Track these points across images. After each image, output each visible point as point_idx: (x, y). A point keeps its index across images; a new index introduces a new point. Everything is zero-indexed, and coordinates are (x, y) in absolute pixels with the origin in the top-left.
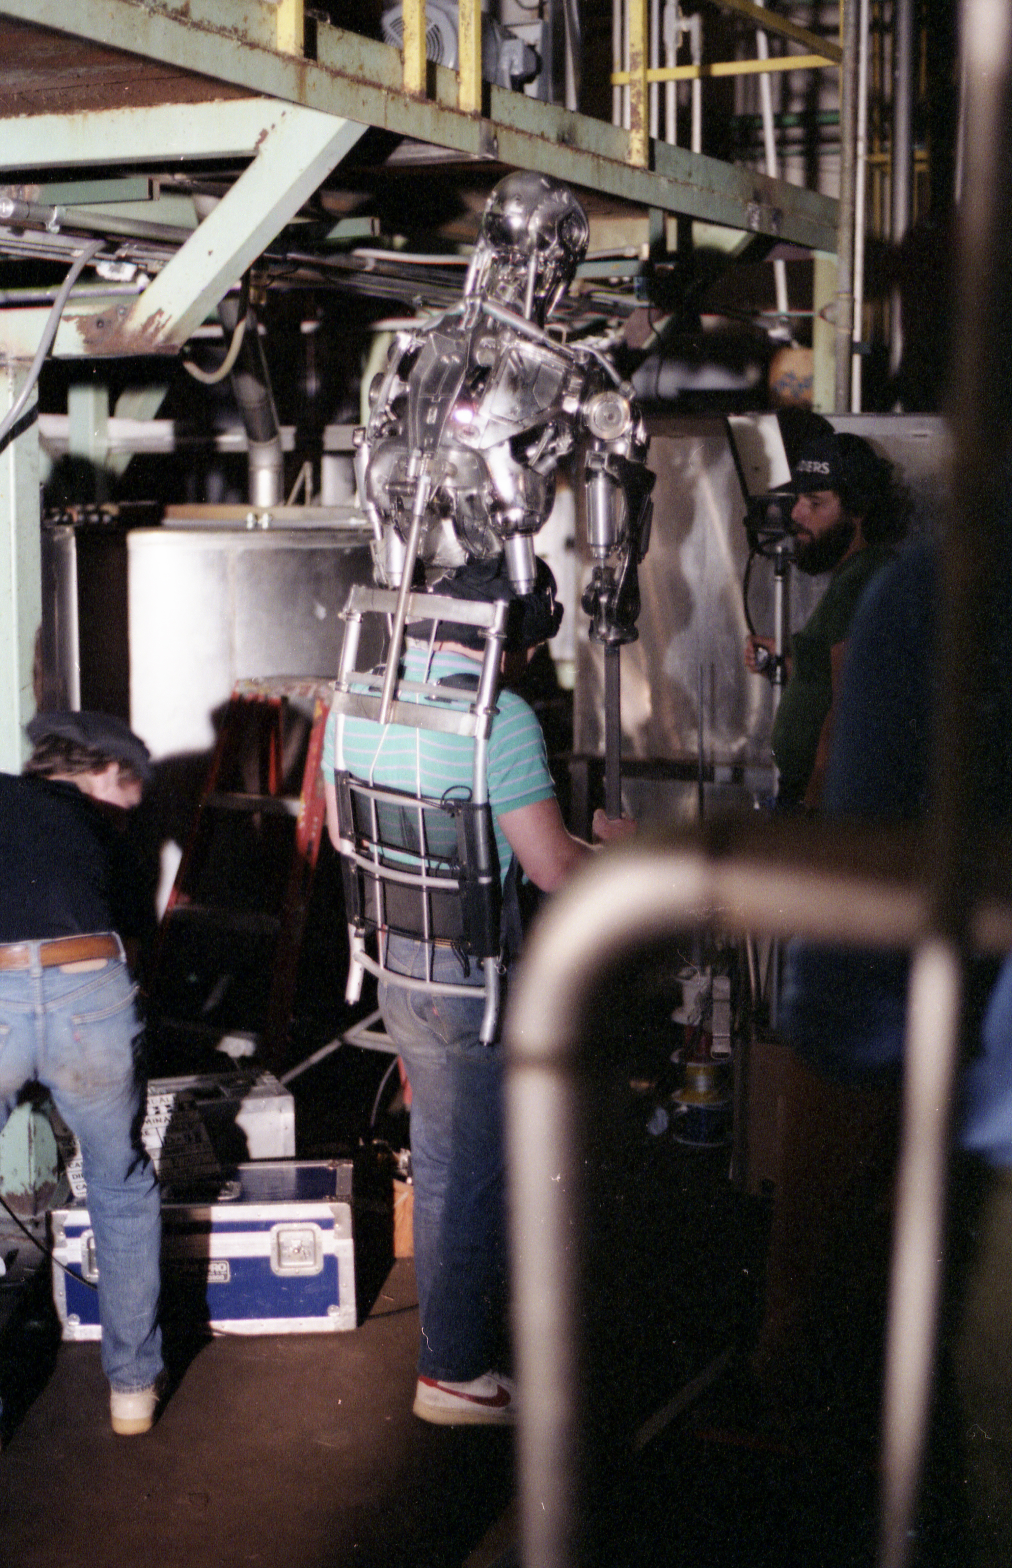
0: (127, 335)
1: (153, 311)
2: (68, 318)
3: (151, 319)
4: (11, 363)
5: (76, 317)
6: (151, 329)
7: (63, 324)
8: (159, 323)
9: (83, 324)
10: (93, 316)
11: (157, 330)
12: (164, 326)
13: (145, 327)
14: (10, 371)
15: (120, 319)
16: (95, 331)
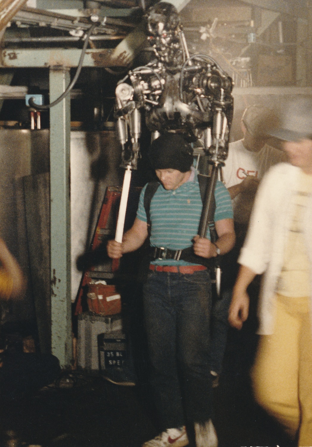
0: (112, 60)
1: (122, 51)
2: (88, 53)
3: (121, 55)
4: (65, 68)
5: (91, 53)
6: (121, 58)
7: (86, 55)
8: (125, 56)
9: (94, 55)
10: (98, 53)
11: (124, 58)
12: (126, 57)
13: (119, 57)
14: (64, 71)
15: (109, 54)
16: (99, 59)
